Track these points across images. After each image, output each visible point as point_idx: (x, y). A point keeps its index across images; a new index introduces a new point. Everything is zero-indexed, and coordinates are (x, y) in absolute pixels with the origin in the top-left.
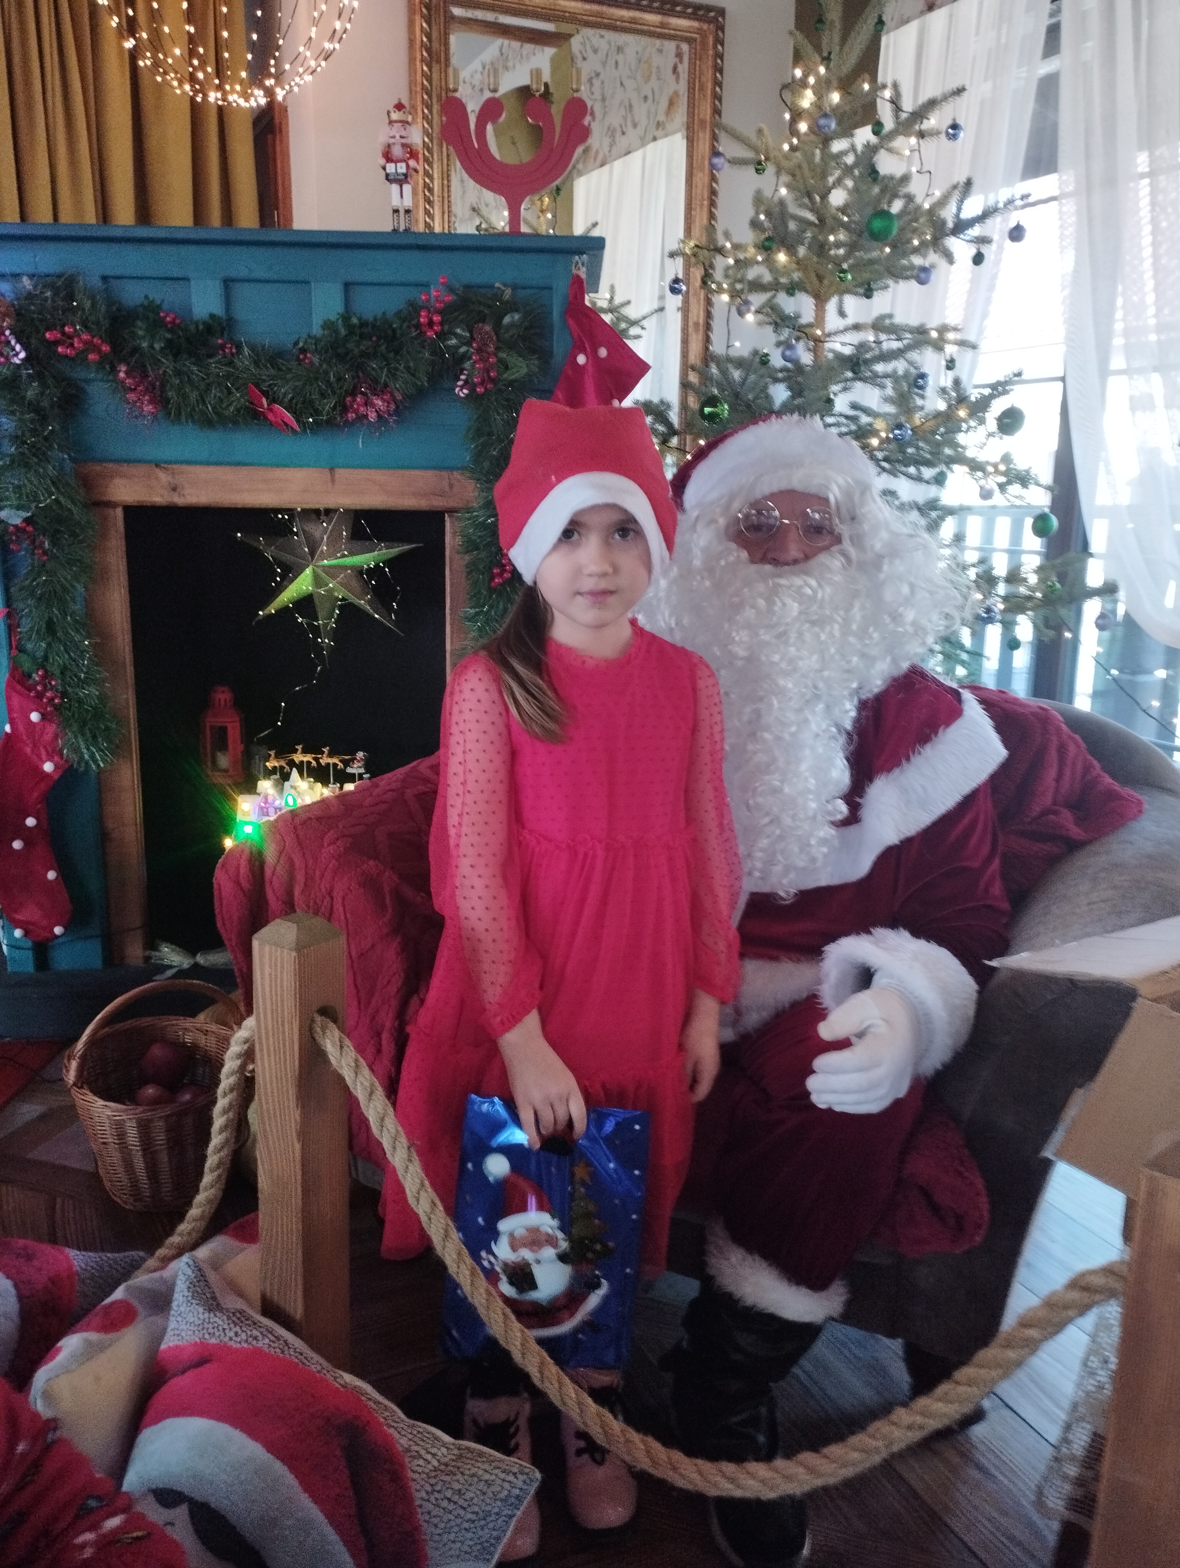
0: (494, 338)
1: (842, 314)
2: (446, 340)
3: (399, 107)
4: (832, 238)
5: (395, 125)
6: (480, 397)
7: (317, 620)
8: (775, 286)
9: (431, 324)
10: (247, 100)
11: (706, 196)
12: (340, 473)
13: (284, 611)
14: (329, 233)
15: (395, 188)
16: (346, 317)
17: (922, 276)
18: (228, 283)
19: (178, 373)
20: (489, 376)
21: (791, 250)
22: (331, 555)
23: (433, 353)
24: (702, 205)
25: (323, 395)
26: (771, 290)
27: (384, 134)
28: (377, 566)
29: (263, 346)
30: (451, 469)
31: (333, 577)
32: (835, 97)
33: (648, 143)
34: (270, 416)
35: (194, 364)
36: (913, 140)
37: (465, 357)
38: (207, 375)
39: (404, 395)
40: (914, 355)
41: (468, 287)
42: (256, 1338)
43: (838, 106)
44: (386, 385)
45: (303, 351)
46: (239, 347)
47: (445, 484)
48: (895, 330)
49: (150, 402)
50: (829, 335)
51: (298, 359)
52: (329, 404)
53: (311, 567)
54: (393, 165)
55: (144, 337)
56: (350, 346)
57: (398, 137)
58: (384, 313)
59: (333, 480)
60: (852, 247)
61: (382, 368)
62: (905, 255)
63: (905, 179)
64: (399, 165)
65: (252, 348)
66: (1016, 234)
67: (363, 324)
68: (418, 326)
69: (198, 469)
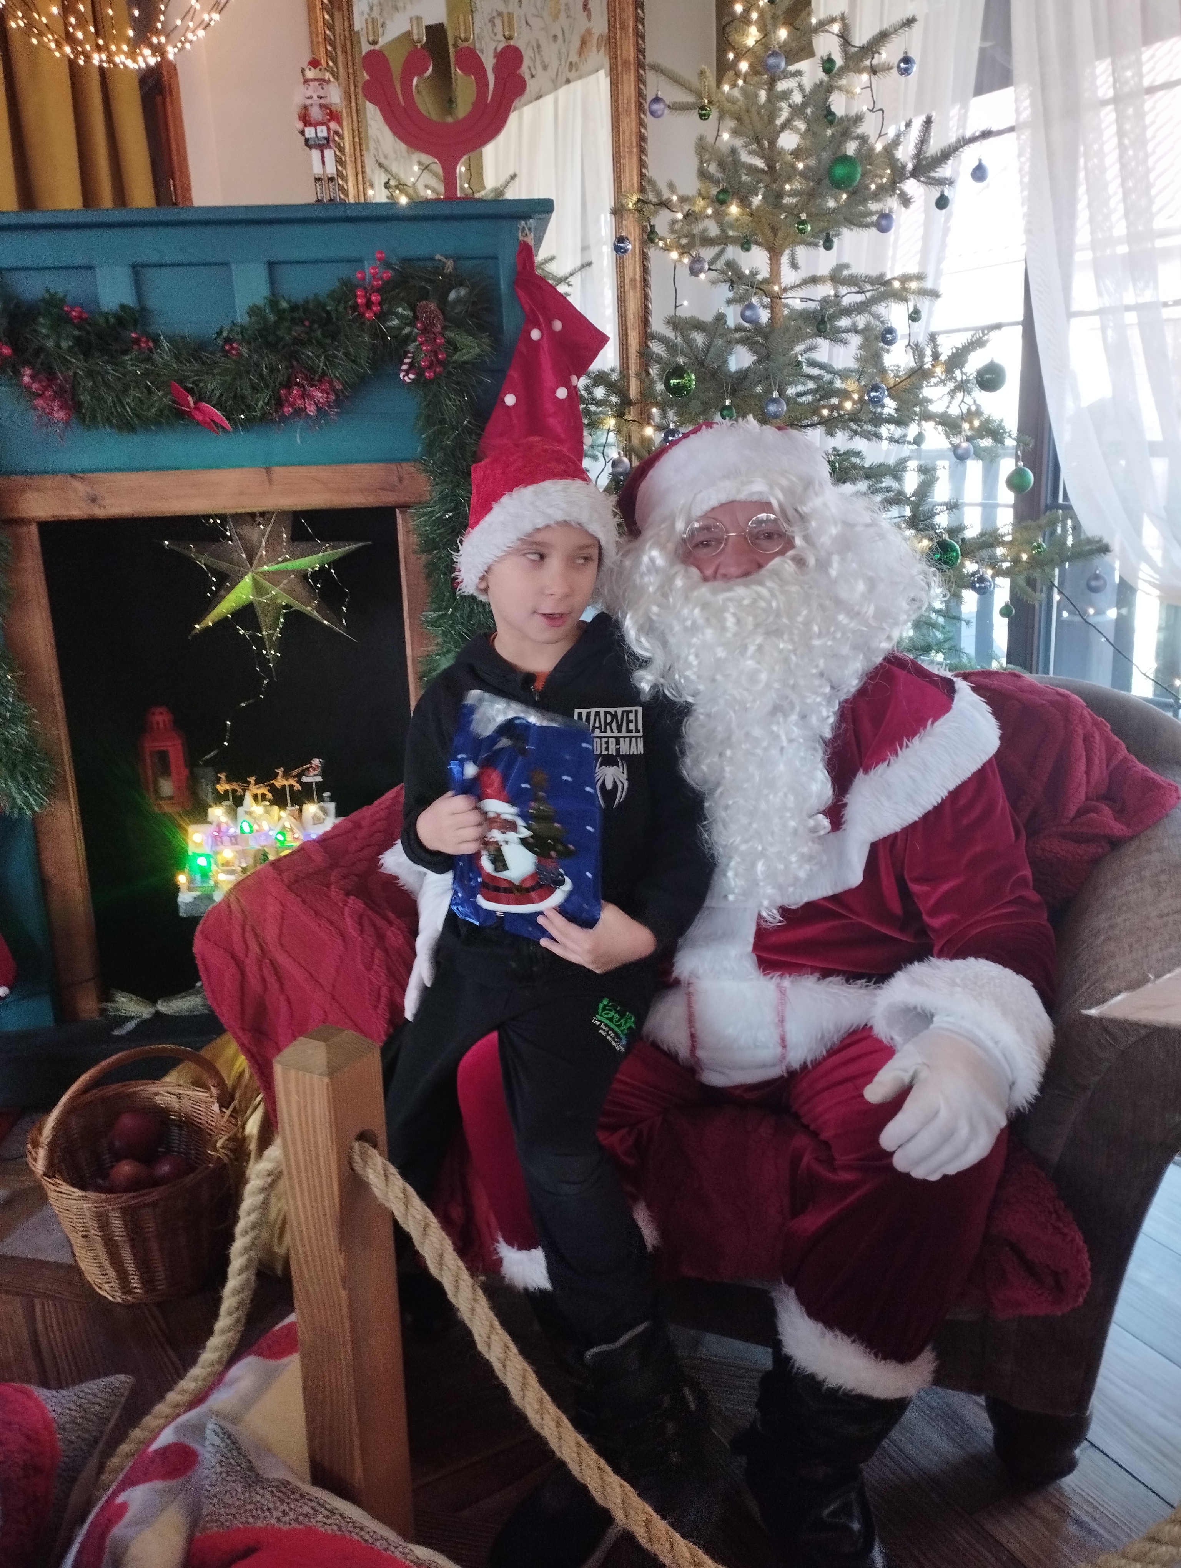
0: (441, 317)
1: (794, 265)
2: (388, 320)
3: (314, 63)
4: (787, 187)
5: (311, 84)
6: (427, 383)
7: (260, 632)
8: (723, 240)
9: (369, 304)
10: (135, 61)
11: (634, 144)
12: (277, 472)
13: (223, 623)
14: (247, 208)
15: (315, 154)
16: (273, 302)
17: (884, 223)
18: (137, 270)
19: (90, 374)
20: (437, 359)
21: (744, 202)
22: (272, 560)
23: (374, 336)
24: (631, 152)
25: (255, 389)
26: (719, 244)
27: (300, 95)
28: (322, 568)
29: (183, 337)
30: (400, 461)
31: (276, 583)
32: (783, 34)
33: (561, 86)
34: (199, 416)
35: (108, 362)
36: (865, 77)
37: (408, 339)
38: (124, 375)
39: (346, 384)
40: (880, 309)
41: (406, 261)
42: (307, 1516)
43: (786, 43)
44: (324, 374)
45: (228, 340)
46: (156, 340)
47: (394, 479)
48: (853, 281)
49: (61, 408)
50: (785, 290)
51: (223, 350)
52: (262, 399)
53: (250, 574)
54: (312, 129)
55: (48, 336)
56: (280, 333)
57: (315, 97)
58: (316, 295)
59: (270, 481)
60: (810, 196)
61: (318, 357)
62: (864, 201)
63: (858, 119)
64: (319, 128)
65: (171, 340)
66: (979, 173)
67: (294, 308)
68: (355, 308)
69: (119, 476)
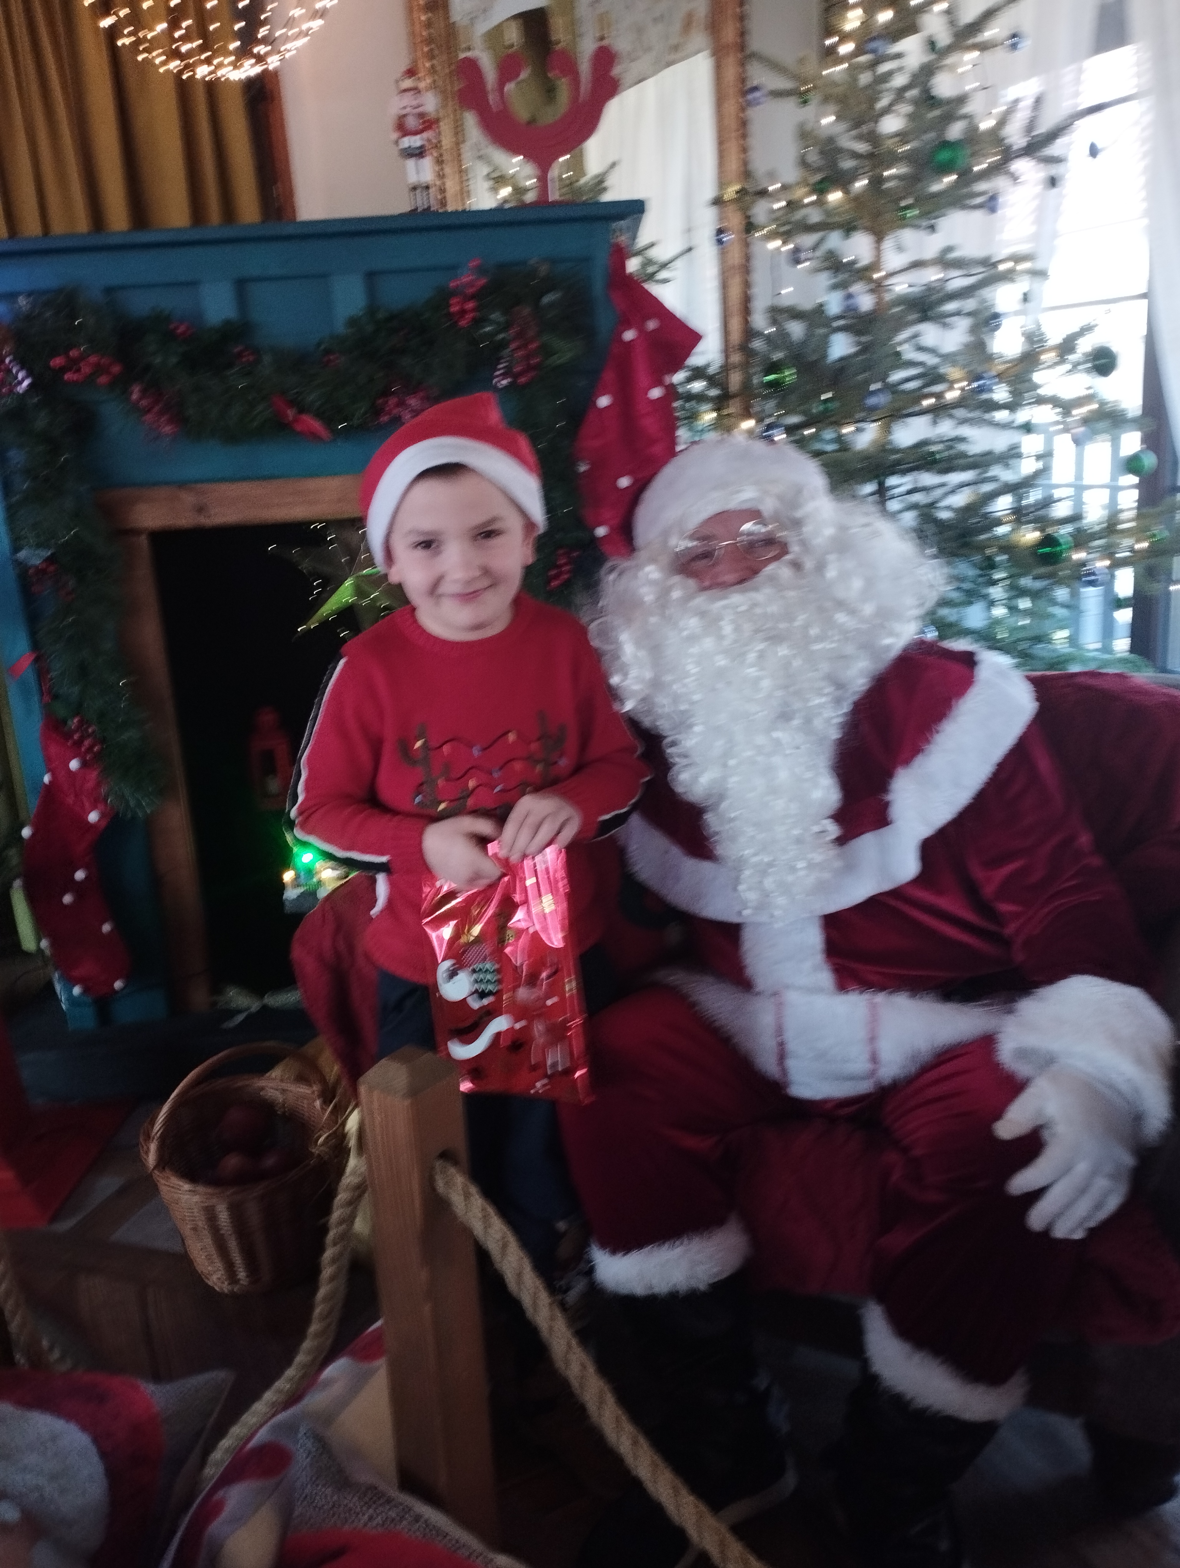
0: (535, 321)
1: (899, 249)
2: (481, 327)
3: (410, 72)
4: (888, 172)
5: (406, 93)
6: (524, 386)
8: (826, 226)
9: (463, 312)
10: (238, 72)
13: (324, 626)
15: (410, 163)
16: (371, 312)
17: (991, 204)
18: (240, 285)
19: (195, 389)
20: (530, 364)
21: (846, 188)
23: (467, 343)
25: (352, 400)
26: (821, 230)
27: (395, 105)
29: (284, 350)
32: (887, 15)
34: (298, 428)
35: (212, 378)
36: (973, 54)
37: (502, 345)
38: (227, 390)
40: (986, 293)
41: (501, 266)
42: (392, 1521)
43: (889, 24)
44: (420, 383)
45: (328, 352)
46: (258, 353)
48: (962, 264)
49: (170, 421)
50: (889, 276)
51: (323, 362)
52: (359, 409)
53: (350, 579)
54: (407, 138)
55: (155, 354)
56: (377, 343)
57: (410, 107)
58: (412, 304)
60: (914, 180)
61: (414, 365)
62: (972, 181)
63: (965, 99)
64: (414, 137)
65: (272, 352)
67: (390, 317)
68: (449, 316)
69: (224, 487)
